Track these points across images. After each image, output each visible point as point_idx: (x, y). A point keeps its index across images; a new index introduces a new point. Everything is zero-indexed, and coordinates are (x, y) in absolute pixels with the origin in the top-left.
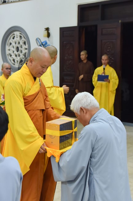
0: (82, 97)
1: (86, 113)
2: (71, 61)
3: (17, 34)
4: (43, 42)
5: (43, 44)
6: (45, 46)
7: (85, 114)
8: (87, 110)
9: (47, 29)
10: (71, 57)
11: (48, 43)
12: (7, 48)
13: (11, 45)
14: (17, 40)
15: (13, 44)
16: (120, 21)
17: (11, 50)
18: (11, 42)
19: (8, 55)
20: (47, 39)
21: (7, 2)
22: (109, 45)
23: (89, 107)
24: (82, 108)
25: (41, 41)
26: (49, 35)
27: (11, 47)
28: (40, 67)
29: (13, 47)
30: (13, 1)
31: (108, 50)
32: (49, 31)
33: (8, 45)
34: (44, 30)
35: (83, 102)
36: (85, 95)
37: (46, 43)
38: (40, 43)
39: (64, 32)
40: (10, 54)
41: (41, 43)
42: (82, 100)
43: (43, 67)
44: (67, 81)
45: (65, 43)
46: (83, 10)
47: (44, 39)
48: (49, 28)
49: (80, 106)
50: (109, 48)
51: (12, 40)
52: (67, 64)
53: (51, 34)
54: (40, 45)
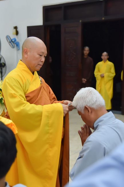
0: (87, 95)
1: (91, 112)
4: (13, 39)
5: (13, 41)
6: (14, 43)
7: (90, 114)
8: (92, 110)
9: (16, 28)
11: (17, 40)
16: (80, 21)
20: (15, 37)
23: (94, 107)
24: (87, 107)
25: (11, 39)
26: (17, 33)
31: (71, 46)
32: (18, 30)
34: (13, 28)
35: (88, 100)
36: (90, 92)
37: (15, 40)
38: (9, 40)
39: (31, 30)
41: (11, 40)
42: (87, 97)
46: (48, 11)
47: (13, 36)
48: (18, 26)
49: (84, 104)
53: (19, 32)
54: (10, 42)
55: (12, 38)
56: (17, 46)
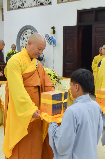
2: (71, 51)
3: (29, 31)
5: (51, 38)
6: (52, 40)
9: (53, 28)
10: (71, 48)
11: (54, 38)
12: (21, 41)
13: (24, 40)
14: (29, 36)
15: (26, 39)
17: (24, 43)
18: (24, 37)
19: (22, 47)
20: (53, 35)
21: (21, 8)
22: (101, 40)
26: (54, 32)
27: (24, 41)
28: (37, 49)
29: (26, 41)
30: (26, 7)
31: (100, 43)
32: (55, 29)
33: (22, 39)
34: (51, 28)
37: (53, 38)
38: (48, 38)
39: (66, 30)
40: (23, 46)
43: (39, 49)
44: (68, 66)
45: (67, 38)
46: (81, 14)
47: (51, 35)
48: (55, 27)
50: (101, 41)
51: (25, 35)
52: (69, 53)
53: (56, 31)
54: (48, 40)
55: (50, 37)
56: (54, 43)
